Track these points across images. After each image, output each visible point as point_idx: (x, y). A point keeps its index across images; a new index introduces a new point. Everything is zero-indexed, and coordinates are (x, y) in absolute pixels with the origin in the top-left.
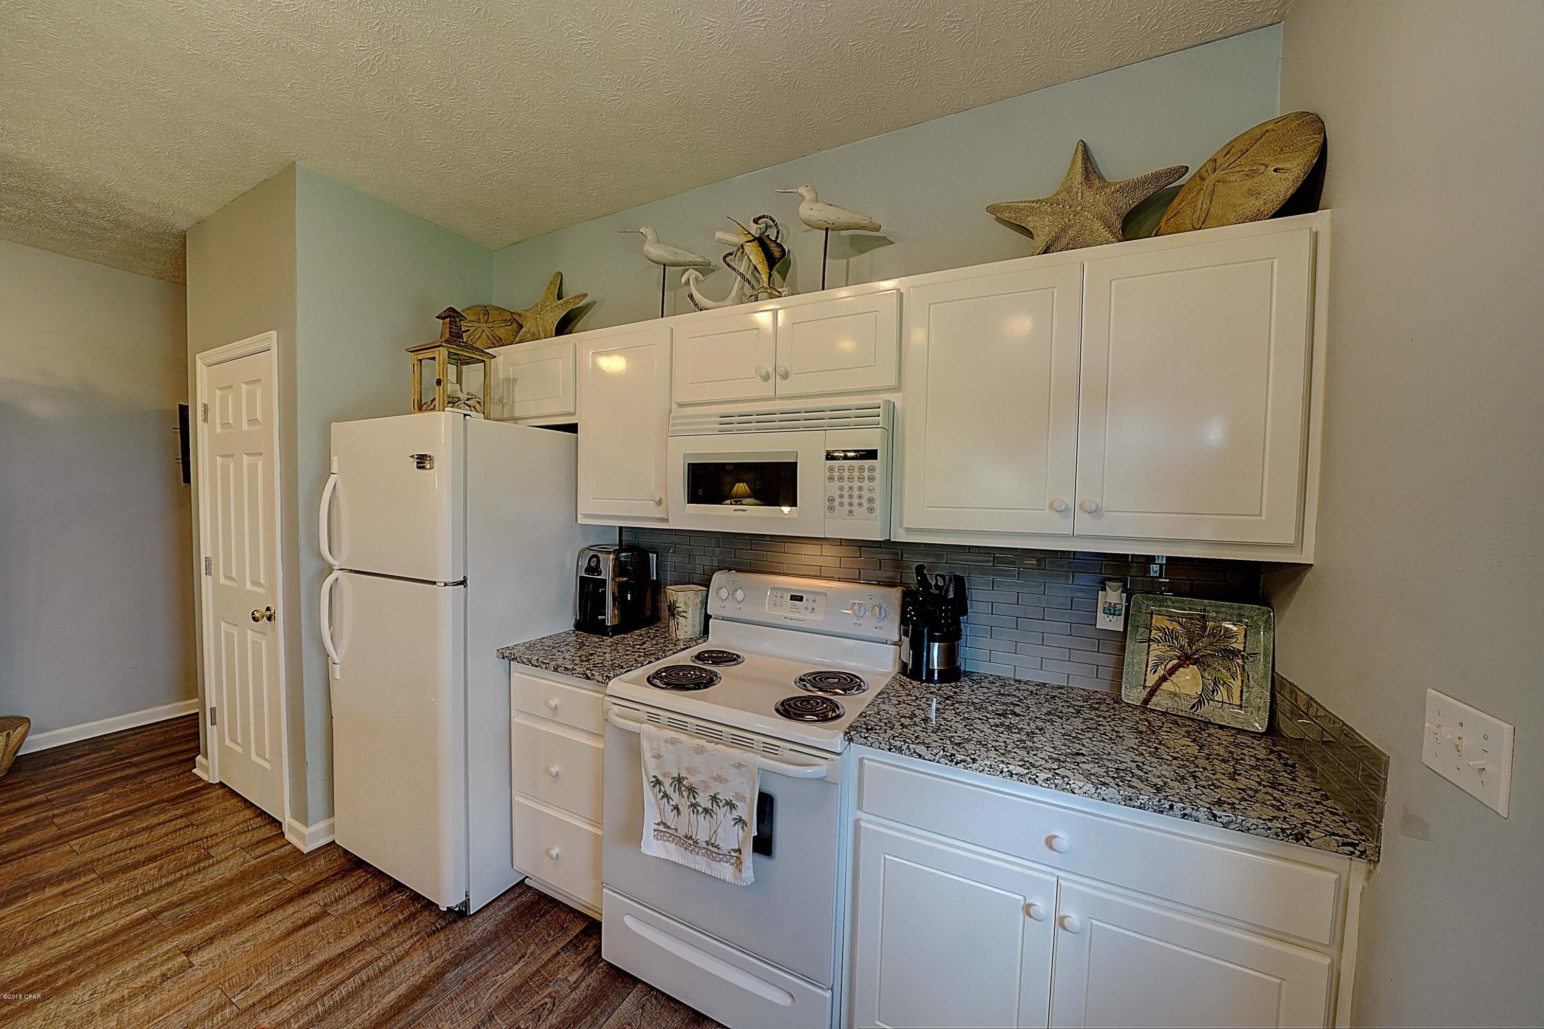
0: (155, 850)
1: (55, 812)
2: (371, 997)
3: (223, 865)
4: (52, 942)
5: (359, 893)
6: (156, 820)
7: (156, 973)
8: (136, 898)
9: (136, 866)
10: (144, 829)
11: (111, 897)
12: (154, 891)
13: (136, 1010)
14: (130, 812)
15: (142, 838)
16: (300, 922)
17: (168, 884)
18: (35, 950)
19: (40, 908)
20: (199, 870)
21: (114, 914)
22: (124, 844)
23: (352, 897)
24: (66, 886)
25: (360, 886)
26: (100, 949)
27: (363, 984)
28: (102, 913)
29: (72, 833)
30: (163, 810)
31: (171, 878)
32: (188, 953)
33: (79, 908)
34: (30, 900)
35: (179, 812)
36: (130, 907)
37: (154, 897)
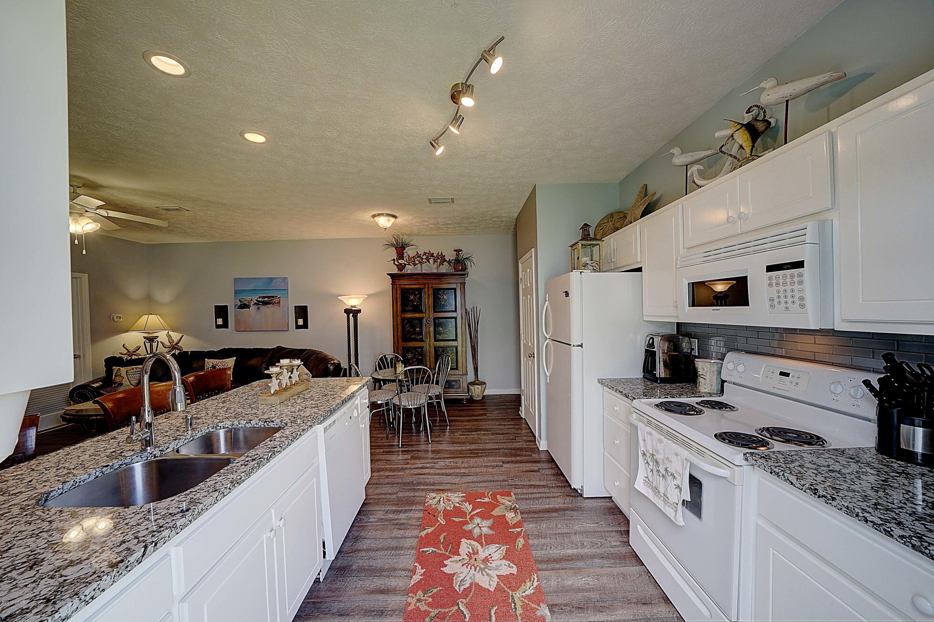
0: (504, 432)
2: (542, 502)
3: (518, 443)
4: (480, 445)
5: (551, 470)
6: (506, 423)
7: (495, 464)
8: (497, 443)
9: (499, 434)
10: (503, 425)
11: (492, 440)
12: (501, 443)
13: (490, 470)
14: (502, 419)
15: (502, 427)
16: (531, 470)
17: (505, 442)
18: (477, 445)
19: (480, 436)
20: (513, 442)
21: (491, 444)
22: (498, 427)
23: (548, 470)
24: (485, 432)
25: (552, 468)
26: (487, 451)
27: (541, 498)
28: (490, 443)
29: (489, 419)
30: (509, 421)
31: (505, 441)
32: (503, 463)
33: (486, 439)
34: (479, 432)
35: (512, 423)
36: (495, 444)
37: (500, 444)
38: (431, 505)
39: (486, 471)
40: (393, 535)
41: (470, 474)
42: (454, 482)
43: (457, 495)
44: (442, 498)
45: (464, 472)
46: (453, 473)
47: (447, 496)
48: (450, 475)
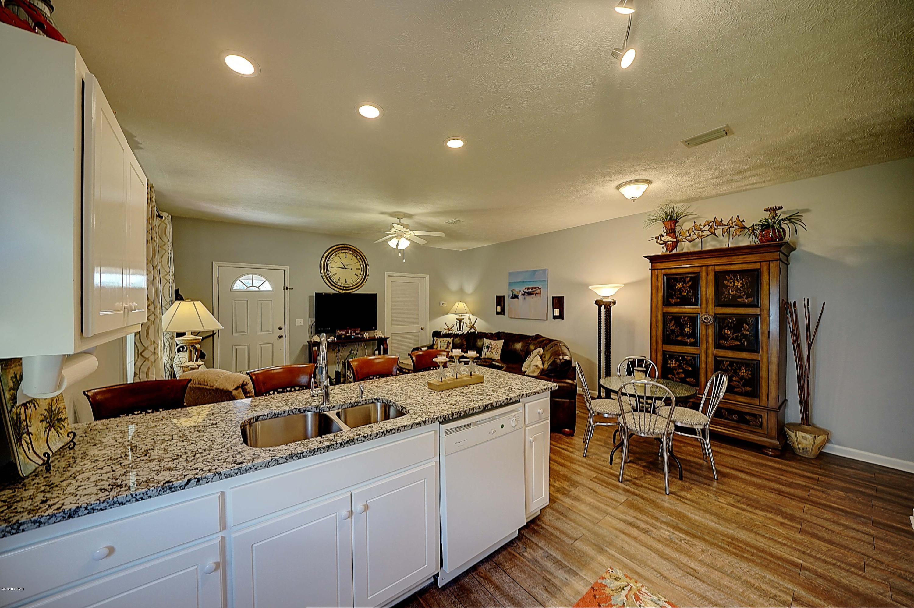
0: (837, 539)
1: (815, 487)
3: (865, 581)
4: (759, 538)
6: (855, 526)
7: (774, 591)
8: (804, 553)
9: (819, 538)
10: (843, 525)
11: (795, 541)
12: (815, 558)
13: (752, 596)
14: (846, 512)
15: (836, 528)
17: (824, 561)
18: (752, 535)
19: (769, 522)
20: (848, 571)
21: (788, 550)
22: (826, 524)
24: (786, 521)
26: (769, 558)
28: (785, 545)
29: (812, 501)
30: (864, 524)
31: (830, 560)
32: (795, 599)
33: (780, 535)
34: (770, 515)
35: (872, 532)
36: (797, 554)
37: (811, 560)
38: (605, 586)
39: (743, 592)
40: (534, 591)
41: (704, 578)
42: (667, 573)
43: (656, 598)
44: (629, 588)
45: (696, 568)
46: (675, 559)
47: (639, 591)
48: (667, 559)
